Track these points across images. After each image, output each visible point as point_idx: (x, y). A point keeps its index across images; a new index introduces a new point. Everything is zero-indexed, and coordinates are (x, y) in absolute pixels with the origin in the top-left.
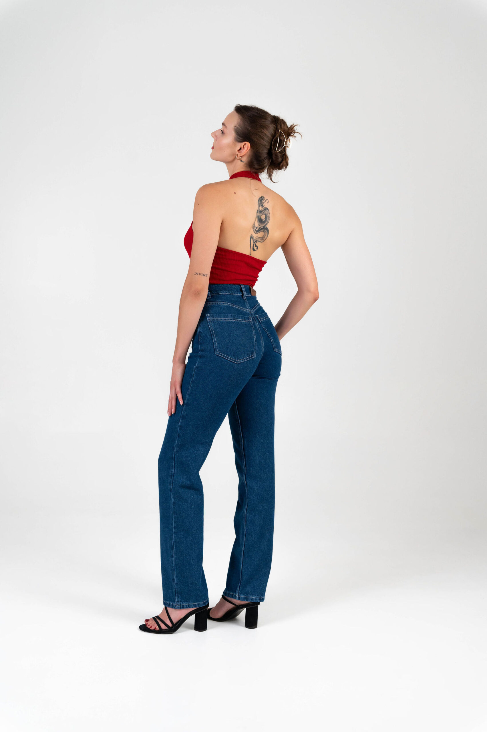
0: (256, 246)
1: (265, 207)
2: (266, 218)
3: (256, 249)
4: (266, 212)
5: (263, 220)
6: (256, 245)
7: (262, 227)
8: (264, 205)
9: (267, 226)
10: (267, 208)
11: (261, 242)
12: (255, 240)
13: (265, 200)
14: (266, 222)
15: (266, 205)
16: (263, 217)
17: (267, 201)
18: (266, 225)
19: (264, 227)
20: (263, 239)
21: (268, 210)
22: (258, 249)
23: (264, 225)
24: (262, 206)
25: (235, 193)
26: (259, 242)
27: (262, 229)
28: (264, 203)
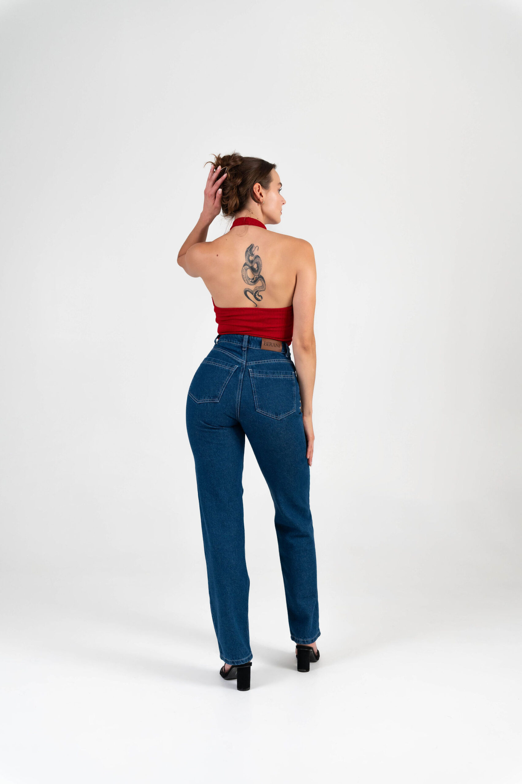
0: (259, 296)
1: (255, 255)
2: (258, 267)
3: (261, 299)
4: (257, 260)
5: (256, 269)
6: (259, 294)
7: (258, 277)
8: (254, 253)
9: (261, 274)
10: (258, 256)
11: (263, 291)
12: (254, 293)
13: (255, 247)
14: (259, 271)
15: (256, 253)
16: (255, 266)
17: (257, 248)
18: (259, 273)
19: (259, 275)
20: (263, 287)
21: (259, 257)
22: (263, 298)
23: (258, 274)
24: (252, 255)
25: (217, 255)
26: (261, 291)
27: (258, 278)
28: (254, 251)
